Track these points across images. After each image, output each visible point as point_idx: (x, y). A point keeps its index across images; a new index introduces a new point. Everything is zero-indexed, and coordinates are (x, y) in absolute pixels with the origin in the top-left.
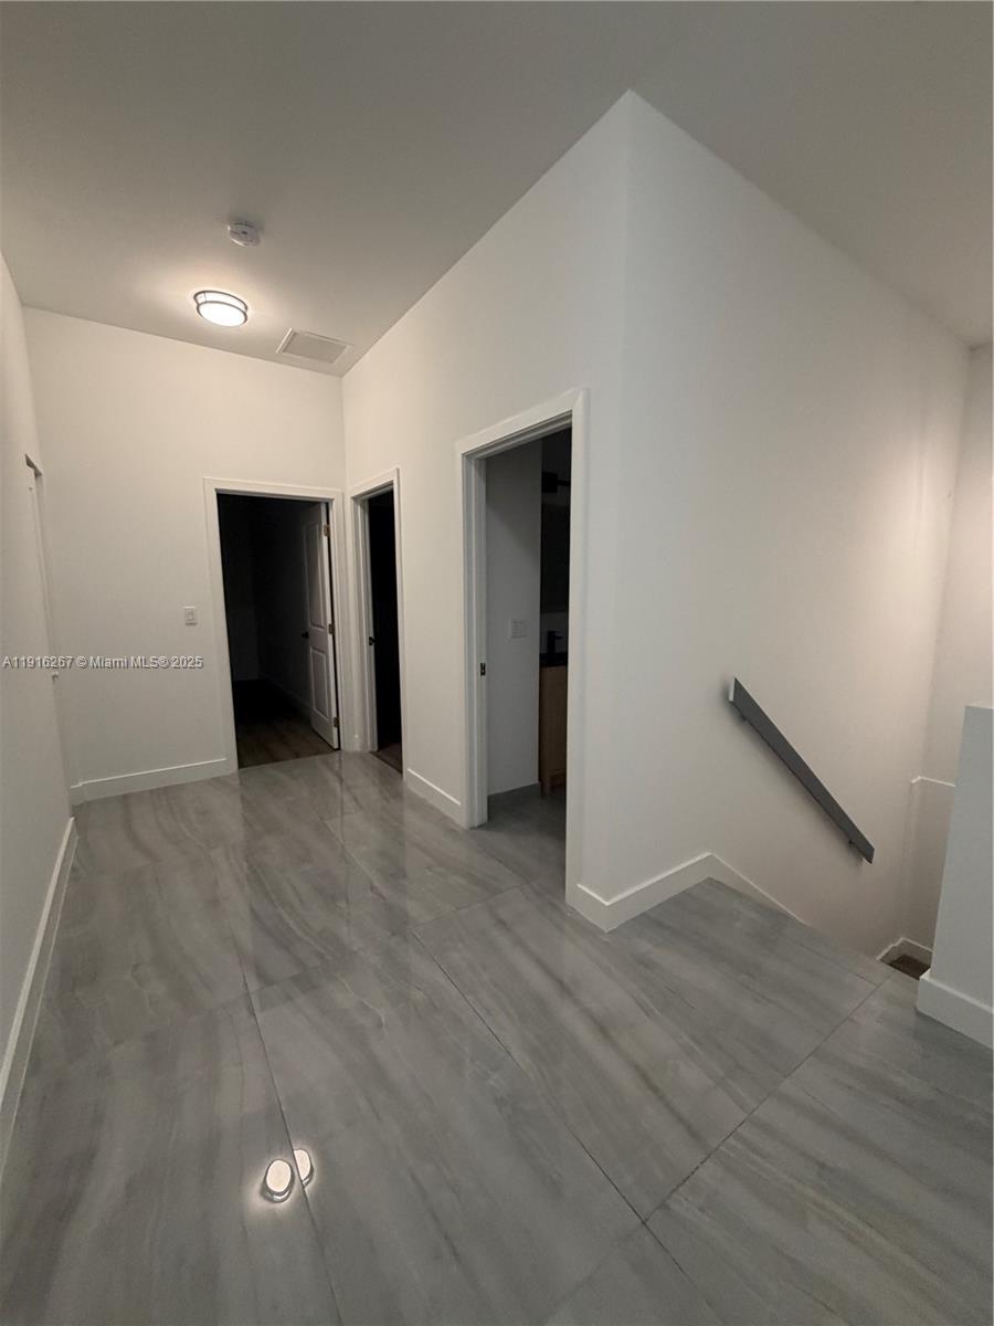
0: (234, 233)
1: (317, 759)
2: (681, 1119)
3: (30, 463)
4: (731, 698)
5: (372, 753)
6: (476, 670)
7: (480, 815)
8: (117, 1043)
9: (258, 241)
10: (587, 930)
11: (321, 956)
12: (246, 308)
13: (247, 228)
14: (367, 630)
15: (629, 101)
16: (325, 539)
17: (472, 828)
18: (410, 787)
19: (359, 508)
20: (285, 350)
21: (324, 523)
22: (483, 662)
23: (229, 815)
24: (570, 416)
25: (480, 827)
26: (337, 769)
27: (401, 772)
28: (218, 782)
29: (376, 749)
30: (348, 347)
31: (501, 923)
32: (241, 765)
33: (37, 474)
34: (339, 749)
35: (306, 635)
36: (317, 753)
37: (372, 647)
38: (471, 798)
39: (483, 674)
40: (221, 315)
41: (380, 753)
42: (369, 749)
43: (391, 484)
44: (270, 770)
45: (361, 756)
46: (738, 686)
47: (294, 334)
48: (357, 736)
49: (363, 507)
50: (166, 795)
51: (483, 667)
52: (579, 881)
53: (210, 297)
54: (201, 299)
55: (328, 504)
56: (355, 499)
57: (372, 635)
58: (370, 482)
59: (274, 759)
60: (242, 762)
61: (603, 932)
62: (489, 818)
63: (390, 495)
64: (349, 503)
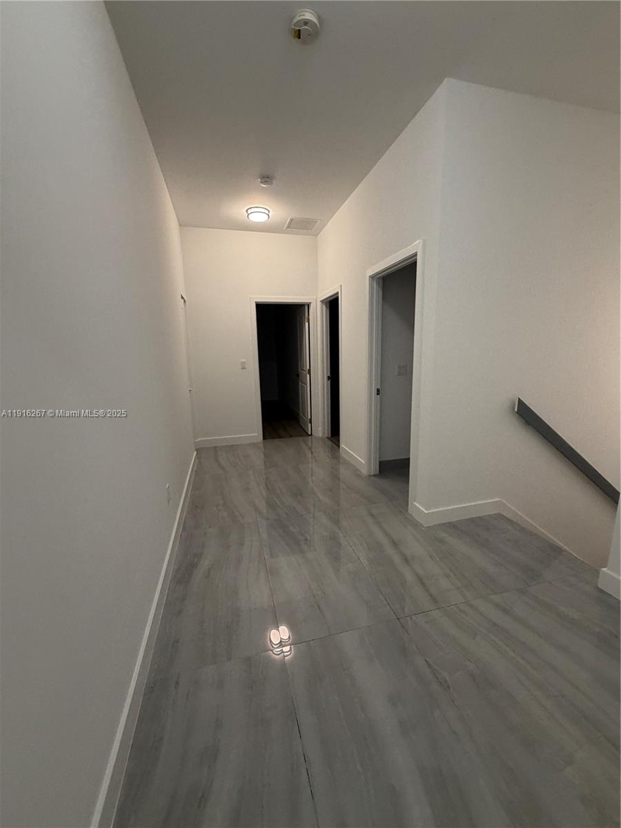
0: (262, 182)
1: (301, 438)
2: (431, 595)
3: (182, 298)
4: (516, 410)
5: (328, 438)
6: (374, 392)
7: (375, 469)
8: (210, 527)
9: (272, 183)
10: (416, 525)
11: (287, 514)
12: (269, 212)
13: (266, 178)
14: (327, 373)
15: (448, 82)
16: (307, 324)
17: (370, 476)
18: (343, 454)
19: (324, 306)
20: (288, 227)
21: (307, 315)
22: (379, 387)
23: (257, 459)
24: (416, 255)
25: (374, 475)
26: (310, 444)
27: (339, 447)
28: (254, 445)
29: (330, 436)
30: (319, 221)
31: (372, 515)
32: (264, 439)
33: (185, 301)
34: (311, 435)
35: (298, 375)
36: (302, 436)
37: (329, 381)
38: (369, 459)
39: (378, 394)
40: (258, 217)
41: (332, 439)
42: (326, 435)
43: (338, 293)
44: (277, 442)
45: (322, 439)
46: (520, 402)
47: (292, 220)
48: (320, 429)
49: (326, 306)
50: (232, 448)
51: (378, 390)
52: (415, 500)
53: (253, 210)
54: (249, 211)
55: (308, 306)
56: (322, 302)
57: (329, 375)
58: (327, 293)
59: (280, 437)
60: (264, 438)
61: (423, 526)
62: (380, 472)
63: (337, 299)
64: (319, 304)
